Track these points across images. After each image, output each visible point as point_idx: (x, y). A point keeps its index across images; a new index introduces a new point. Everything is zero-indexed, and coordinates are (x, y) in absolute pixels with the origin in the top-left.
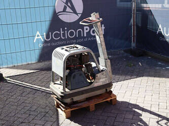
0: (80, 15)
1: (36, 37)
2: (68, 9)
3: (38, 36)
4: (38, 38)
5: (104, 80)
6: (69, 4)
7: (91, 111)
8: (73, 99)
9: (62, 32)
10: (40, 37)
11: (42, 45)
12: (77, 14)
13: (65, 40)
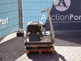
0: (68, 8)
1: (42, 18)
2: (61, 4)
3: (43, 17)
4: (44, 18)
5: (47, 40)
6: (62, 1)
7: (39, 54)
8: (30, 46)
9: (56, 16)
10: (45, 18)
11: (45, 22)
12: (66, 7)
13: (58, 21)
